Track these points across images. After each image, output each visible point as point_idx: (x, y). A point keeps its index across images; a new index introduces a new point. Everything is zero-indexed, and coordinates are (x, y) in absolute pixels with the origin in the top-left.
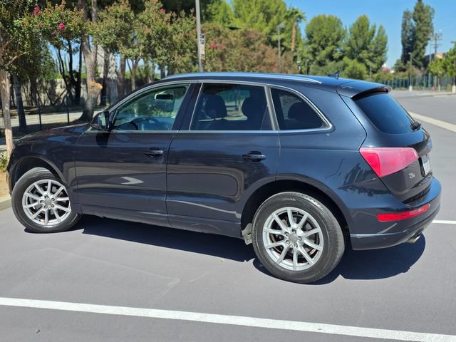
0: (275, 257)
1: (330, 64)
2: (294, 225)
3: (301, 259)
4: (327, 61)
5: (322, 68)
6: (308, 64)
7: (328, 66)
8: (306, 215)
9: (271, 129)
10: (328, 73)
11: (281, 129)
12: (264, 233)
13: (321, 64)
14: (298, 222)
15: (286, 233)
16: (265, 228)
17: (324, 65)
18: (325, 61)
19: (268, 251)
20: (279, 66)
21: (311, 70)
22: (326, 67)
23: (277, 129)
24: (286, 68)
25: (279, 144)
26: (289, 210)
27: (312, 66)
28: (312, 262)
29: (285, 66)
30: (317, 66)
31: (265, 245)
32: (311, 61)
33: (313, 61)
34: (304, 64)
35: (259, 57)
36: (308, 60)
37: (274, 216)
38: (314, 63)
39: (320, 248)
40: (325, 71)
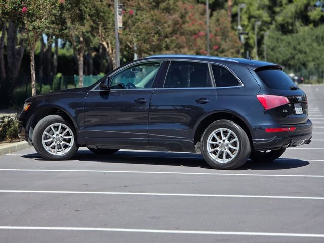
0: (213, 157)
1: (303, 30)
2: (223, 138)
3: (228, 156)
4: (298, 24)
5: (288, 38)
6: (261, 29)
7: (300, 34)
8: (230, 131)
9: (211, 86)
10: (298, 47)
11: (217, 86)
12: (207, 144)
13: (285, 29)
14: (226, 136)
15: (219, 142)
16: (208, 141)
17: (291, 32)
18: (292, 24)
19: (210, 154)
20: (206, 35)
21: (266, 40)
22: (294, 35)
23: (215, 86)
24: (218, 38)
25: (216, 94)
26: (221, 130)
27: (267, 34)
28: (233, 157)
29: (216, 35)
30: (279, 34)
31: (208, 150)
32: (265, 23)
33: (271, 23)
34: (253, 29)
35: (176, 23)
36: (259, 23)
37: (213, 134)
38: (273, 27)
39: (237, 149)
40: (293, 43)
